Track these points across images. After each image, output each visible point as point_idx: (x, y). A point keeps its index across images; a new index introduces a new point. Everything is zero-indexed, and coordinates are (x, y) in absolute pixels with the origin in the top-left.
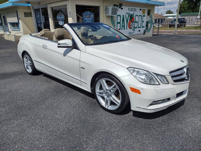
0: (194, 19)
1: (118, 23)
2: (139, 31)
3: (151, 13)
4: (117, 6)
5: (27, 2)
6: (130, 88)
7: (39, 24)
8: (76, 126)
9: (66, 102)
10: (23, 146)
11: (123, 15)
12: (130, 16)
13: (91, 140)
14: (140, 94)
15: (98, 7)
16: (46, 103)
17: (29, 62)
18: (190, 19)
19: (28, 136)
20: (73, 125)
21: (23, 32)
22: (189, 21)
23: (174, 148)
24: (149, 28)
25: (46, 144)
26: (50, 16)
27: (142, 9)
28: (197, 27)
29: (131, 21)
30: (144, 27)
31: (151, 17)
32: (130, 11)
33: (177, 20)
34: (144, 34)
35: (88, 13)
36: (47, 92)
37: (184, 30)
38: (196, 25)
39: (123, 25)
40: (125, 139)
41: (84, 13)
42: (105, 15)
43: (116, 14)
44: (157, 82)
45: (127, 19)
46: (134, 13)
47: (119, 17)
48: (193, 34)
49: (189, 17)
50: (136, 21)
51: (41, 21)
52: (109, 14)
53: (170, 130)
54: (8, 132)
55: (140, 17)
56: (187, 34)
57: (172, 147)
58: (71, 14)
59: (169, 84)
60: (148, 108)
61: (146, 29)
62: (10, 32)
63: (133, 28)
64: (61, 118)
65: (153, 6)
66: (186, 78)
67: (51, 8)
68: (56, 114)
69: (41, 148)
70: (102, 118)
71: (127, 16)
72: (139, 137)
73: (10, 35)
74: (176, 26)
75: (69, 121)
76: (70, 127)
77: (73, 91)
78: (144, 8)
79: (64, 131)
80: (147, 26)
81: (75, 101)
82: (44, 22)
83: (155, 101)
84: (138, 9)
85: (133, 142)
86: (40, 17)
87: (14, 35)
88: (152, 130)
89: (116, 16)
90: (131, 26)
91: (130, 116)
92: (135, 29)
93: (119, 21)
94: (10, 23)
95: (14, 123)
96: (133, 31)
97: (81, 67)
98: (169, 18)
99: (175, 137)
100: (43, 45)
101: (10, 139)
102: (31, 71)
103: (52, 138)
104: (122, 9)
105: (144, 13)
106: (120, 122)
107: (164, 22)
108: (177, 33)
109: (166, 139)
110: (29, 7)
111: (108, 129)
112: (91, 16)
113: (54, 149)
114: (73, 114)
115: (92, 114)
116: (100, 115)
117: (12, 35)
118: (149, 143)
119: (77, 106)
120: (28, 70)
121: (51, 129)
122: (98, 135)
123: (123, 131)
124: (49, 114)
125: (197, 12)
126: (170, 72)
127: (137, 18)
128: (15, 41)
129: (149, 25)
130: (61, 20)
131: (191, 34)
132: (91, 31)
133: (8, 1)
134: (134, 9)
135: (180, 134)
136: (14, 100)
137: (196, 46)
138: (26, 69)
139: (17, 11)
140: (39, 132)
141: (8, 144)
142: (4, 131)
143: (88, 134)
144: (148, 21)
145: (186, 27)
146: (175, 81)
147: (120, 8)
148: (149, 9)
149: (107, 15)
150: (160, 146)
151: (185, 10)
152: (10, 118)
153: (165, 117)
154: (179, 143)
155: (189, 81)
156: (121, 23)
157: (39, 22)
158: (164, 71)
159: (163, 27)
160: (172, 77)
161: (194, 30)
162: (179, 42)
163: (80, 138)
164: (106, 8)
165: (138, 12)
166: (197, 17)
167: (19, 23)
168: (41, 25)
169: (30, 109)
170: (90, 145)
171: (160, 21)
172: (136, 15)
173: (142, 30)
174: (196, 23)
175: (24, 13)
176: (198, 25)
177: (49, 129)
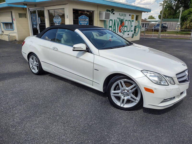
0: (174, 25)
1: (110, 27)
2: (128, 34)
3: (139, 19)
4: (110, 11)
5: (24, 4)
6: (145, 88)
7: (34, 25)
8: (95, 122)
9: (78, 101)
10: (52, 141)
11: (115, 20)
12: (120, 21)
13: (111, 134)
14: (154, 93)
15: (93, 12)
16: (60, 101)
17: (35, 62)
18: (171, 25)
19: (53, 132)
20: (91, 122)
21: (17, 32)
22: (170, 26)
23: (183, 139)
24: (137, 32)
25: (72, 138)
26: (47, 18)
27: (131, 14)
28: (177, 32)
29: (122, 25)
30: (133, 31)
31: (139, 22)
32: (121, 16)
33: (160, 25)
34: (132, 37)
35: (84, 17)
36: (57, 91)
37: (167, 35)
38: (177, 31)
39: (114, 28)
40: (141, 133)
41: (80, 17)
42: (98, 19)
43: (108, 18)
44: (166, 83)
45: (118, 23)
46: (124, 18)
47: (111, 21)
48: (175, 39)
49: (170, 22)
50: (125, 25)
51: (37, 23)
52: (102, 18)
53: (177, 125)
54: (33, 128)
55: (129, 21)
56: (170, 39)
57: (181, 139)
58: (68, 17)
59: (175, 85)
60: (159, 105)
61: (135, 33)
62: (3, 32)
63: (123, 32)
64: (78, 115)
65: (141, 12)
66: (187, 80)
67: (48, 11)
68: (73, 111)
69: (69, 142)
70: (115, 115)
71: (118, 20)
72: (153, 131)
73: (3, 34)
74: (160, 31)
75: (87, 118)
76: (89, 123)
77: (81, 90)
78: (133, 14)
79: (85, 127)
80: (135, 30)
81: (86, 99)
82: (40, 23)
83: (165, 99)
84: (128, 15)
85: (148, 135)
86: (36, 18)
87: (8, 35)
88: (162, 125)
89: (108, 20)
90: (121, 30)
91: (139, 113)
92: (125, 33)
93: (111, 25)
94: (3, 23)
95: (36, 120)
96: (123, 35)
97: (95, 69)
98: (153, 23)
99: (182, 130)
100: (53, 47)
101: (37, 135)
102: (37, 72)
103: (77, 133)
104: (114, 14)
105: (133, 18)
106: (132, 118)
107: (147, 27)
108: (160, 37)
109: (175, 132)
110: (24, 8)
111: (124, 125)
112: (86, 20)
113: (82, 143)
114: (89, 112)
115: (105, 111)
116: (113, 112)
117: (5, 35)
118: (162, 136)
119: (90, 104)
120: (33, 70)
121: (72, 125)
122: (117, 130)
123: (137, 126)
124: (67, 112)
125: (176, 18)
126: (177, 75)
127: (127, 23)
128: (8, 41)
129: (137, 29)
130: (58, 22)
131: (173, 39)
132: (98, 36)
133: (5, 2)
134: (124, 14)
135: (186, 128)
136: (29, 98)
137: (180, 50)
138: (31, 69)
139: (11, 11)
140: (63, 128)
141: (37, 139)
142: (29, 127)
143: (107, 129)
144: (136, 26)
145: (168, 31)
146: (180, 82)
147: (112, 13)
148: (138, 15)
149: (100, 19)
150: (171, 138)
151: (166, 16)
152: (31, 115)
153: (169, 113)
154: (186, 135)
155: (189, 82)
156: (113, 27)
157: (35, 23)
158: (172, 74)
159: (147, 32)
160: (178, 78)
161: (175, 35)
162: (165, 46)
163: (102, 133)
164: (100, 13)
165: (127, 17)
166: (177, 23)
167: (13, 23)
168: (37, 27)
169: (46, 107)
170: (112, 138)
171: (144, 25)
172: (126, 20)
173: (131, 34)
174: (176, 29)
175: (19, 13)
176: (178, 31)
177: (71, 125)
